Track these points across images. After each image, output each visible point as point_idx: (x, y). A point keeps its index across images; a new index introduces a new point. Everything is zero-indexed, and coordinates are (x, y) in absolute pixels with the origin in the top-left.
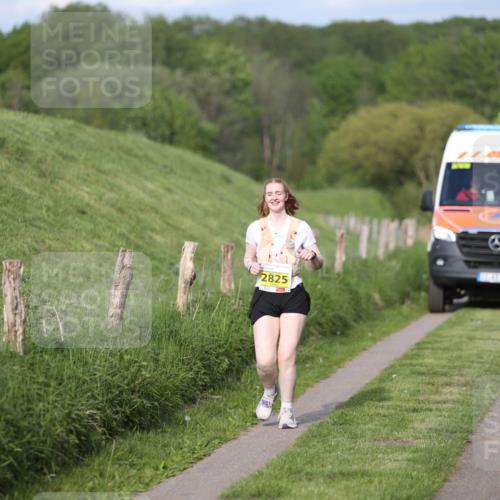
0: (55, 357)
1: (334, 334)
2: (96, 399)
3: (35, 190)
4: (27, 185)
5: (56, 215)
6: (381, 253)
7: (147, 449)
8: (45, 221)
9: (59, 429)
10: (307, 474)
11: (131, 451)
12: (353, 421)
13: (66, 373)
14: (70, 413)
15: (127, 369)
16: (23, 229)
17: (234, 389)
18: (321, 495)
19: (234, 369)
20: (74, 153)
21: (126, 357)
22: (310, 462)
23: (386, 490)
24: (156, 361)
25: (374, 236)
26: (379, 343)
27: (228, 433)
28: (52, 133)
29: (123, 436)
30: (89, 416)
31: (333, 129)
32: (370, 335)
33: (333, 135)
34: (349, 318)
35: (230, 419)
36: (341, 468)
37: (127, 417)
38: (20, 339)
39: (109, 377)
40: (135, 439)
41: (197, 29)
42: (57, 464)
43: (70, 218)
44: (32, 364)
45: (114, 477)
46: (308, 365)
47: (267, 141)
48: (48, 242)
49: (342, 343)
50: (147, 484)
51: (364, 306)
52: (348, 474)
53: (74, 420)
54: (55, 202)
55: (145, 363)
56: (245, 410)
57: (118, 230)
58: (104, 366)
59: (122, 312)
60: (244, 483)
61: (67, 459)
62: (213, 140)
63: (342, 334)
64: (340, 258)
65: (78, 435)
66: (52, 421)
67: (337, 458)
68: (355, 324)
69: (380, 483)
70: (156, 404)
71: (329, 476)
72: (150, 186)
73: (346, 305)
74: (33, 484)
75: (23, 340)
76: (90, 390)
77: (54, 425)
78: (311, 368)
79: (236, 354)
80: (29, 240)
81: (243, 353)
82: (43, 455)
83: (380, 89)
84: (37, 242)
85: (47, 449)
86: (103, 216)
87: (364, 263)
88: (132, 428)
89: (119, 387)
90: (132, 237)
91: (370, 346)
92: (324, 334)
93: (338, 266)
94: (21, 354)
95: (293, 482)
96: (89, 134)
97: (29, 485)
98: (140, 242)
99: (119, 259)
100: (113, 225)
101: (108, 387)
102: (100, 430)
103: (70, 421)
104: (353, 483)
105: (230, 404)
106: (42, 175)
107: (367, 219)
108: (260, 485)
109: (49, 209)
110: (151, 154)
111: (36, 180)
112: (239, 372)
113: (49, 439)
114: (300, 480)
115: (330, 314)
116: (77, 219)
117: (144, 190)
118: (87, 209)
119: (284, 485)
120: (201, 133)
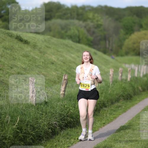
0: (45, 106)
1: (127, 99)
2: (57, 119)
3: (38, 57)
4: (36, 55)
5: (45, 64)
6: (141, 75)
7: (72, 133)
8: (41, 66)
9: (46, 128)
10: (119, 141)
11: (67, 134)
12: (133, 125)
13: (48, 111)
14: (49, 123)
15: (66, 110)
16: (35, 68)
17: (98, 116)
18: (124, 147)
19: (98, 109)
20: (50, 46)
21: (66, 106)
22: (121, 137)
23: (143, 145)
24: (75, 107)
25: (139, 70)
26: (141, 102)
27: (96, 129)
28: (44, 40)
29: (65, 129)
30: (55, 124)
31: (127, 38)
32: (138, 99)
33: (127, 40)
34: (132, 94)
35: (97, 124)
36: (129, 139)
37: (66, 124)
38: (34, 101)
39: (61, 112)
40: (68, 131)
41: (87, 9)
42: (45, 138)
43: (49, 65)
44: (38, 108)
45: (62, 142)
46: (120, 108)
47: (107, 42)
48: (43, 72)
49: (130, 102)
50: (72, 144)
51: (136, 91)
52: (132, 141)
53: (50, 125)
54: (45, 60)
55: (71, 108)
56: (101, 122)
57: (63, 69)
58: (59, 109)
59: (64, 93)
60: (101, 143)
61: (48, 136)
62: (92, 42)
63: (130, 99)
64: (129, 77)
65: (52, 129)
66: (44, 125)
67: (129, 136)
68: (133, 96)
69: (141, 143)
70: (75, 120)
71: (126, 142)
72: (73, 55)
73: (131, 91)
74: (38, 144)
75: (35, 101)
76: (55, 116)
77: (45, 126)
78: (121, 109)
79: (98, 105)
80: (37, 72)
81: (101, 105)
82: (41, 135)
83: (141, 26)
84: (39, 72)
85: (42, 133)
86: (59, 65)
87: (137, 78)
88: (67, 127)
89: (64, 115)
90: (67, 71)
91: (138, 103)
92: (124, 99)
93: (129, 79)
94: (35, 105)
95: (115, 143)
96: (54, 40)
97: (37, 144)
98: (70, 72)
99: (64, 77)
100: (62, 67)
101: (60, 115)
102: (58, 128)
103: (49, 125)
104: (133, 143)
105: (97, 120)
106: (41, 52)
107: (137, 65)
108: (106, 144)
109: (43, 62)
110: (73, 46)
111: (39, 54)
112: (99, 110)
113: (43, 130)
114: (117, 142)
115: (126, 93)
116: (51, 65)
117: (71, 56)
118: (54, 63)
119: (113, 144)
120: (88, 40)
